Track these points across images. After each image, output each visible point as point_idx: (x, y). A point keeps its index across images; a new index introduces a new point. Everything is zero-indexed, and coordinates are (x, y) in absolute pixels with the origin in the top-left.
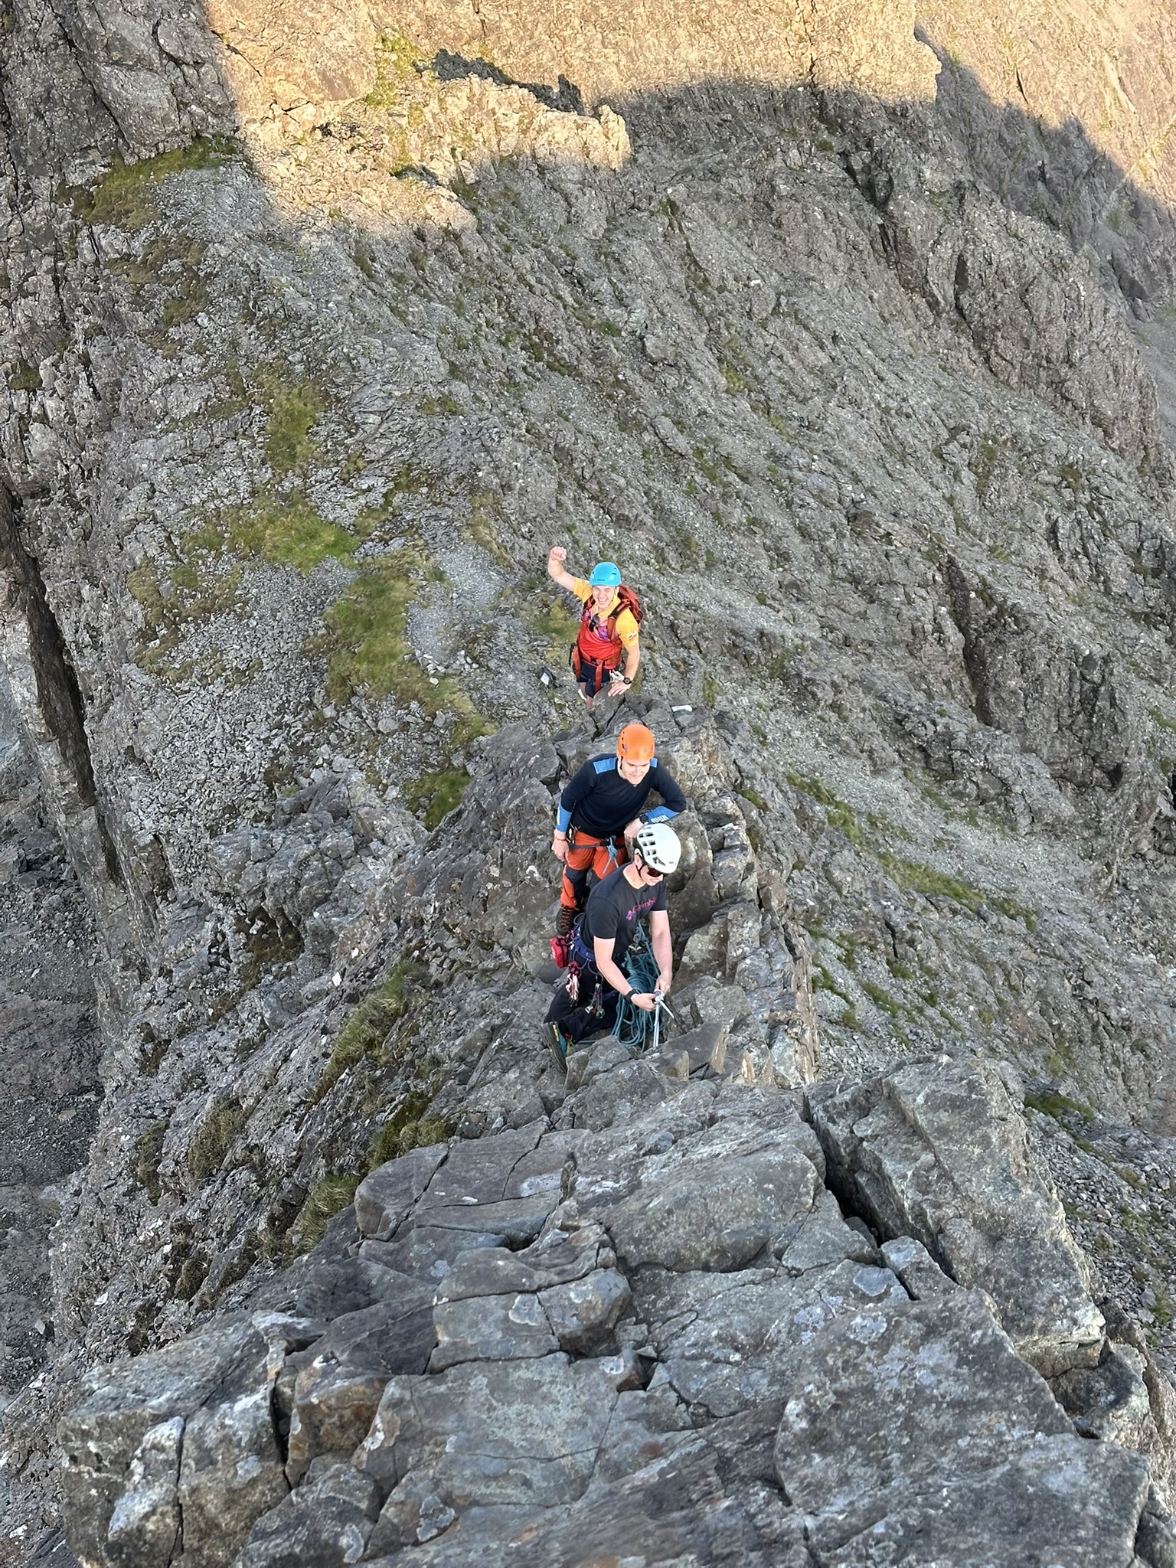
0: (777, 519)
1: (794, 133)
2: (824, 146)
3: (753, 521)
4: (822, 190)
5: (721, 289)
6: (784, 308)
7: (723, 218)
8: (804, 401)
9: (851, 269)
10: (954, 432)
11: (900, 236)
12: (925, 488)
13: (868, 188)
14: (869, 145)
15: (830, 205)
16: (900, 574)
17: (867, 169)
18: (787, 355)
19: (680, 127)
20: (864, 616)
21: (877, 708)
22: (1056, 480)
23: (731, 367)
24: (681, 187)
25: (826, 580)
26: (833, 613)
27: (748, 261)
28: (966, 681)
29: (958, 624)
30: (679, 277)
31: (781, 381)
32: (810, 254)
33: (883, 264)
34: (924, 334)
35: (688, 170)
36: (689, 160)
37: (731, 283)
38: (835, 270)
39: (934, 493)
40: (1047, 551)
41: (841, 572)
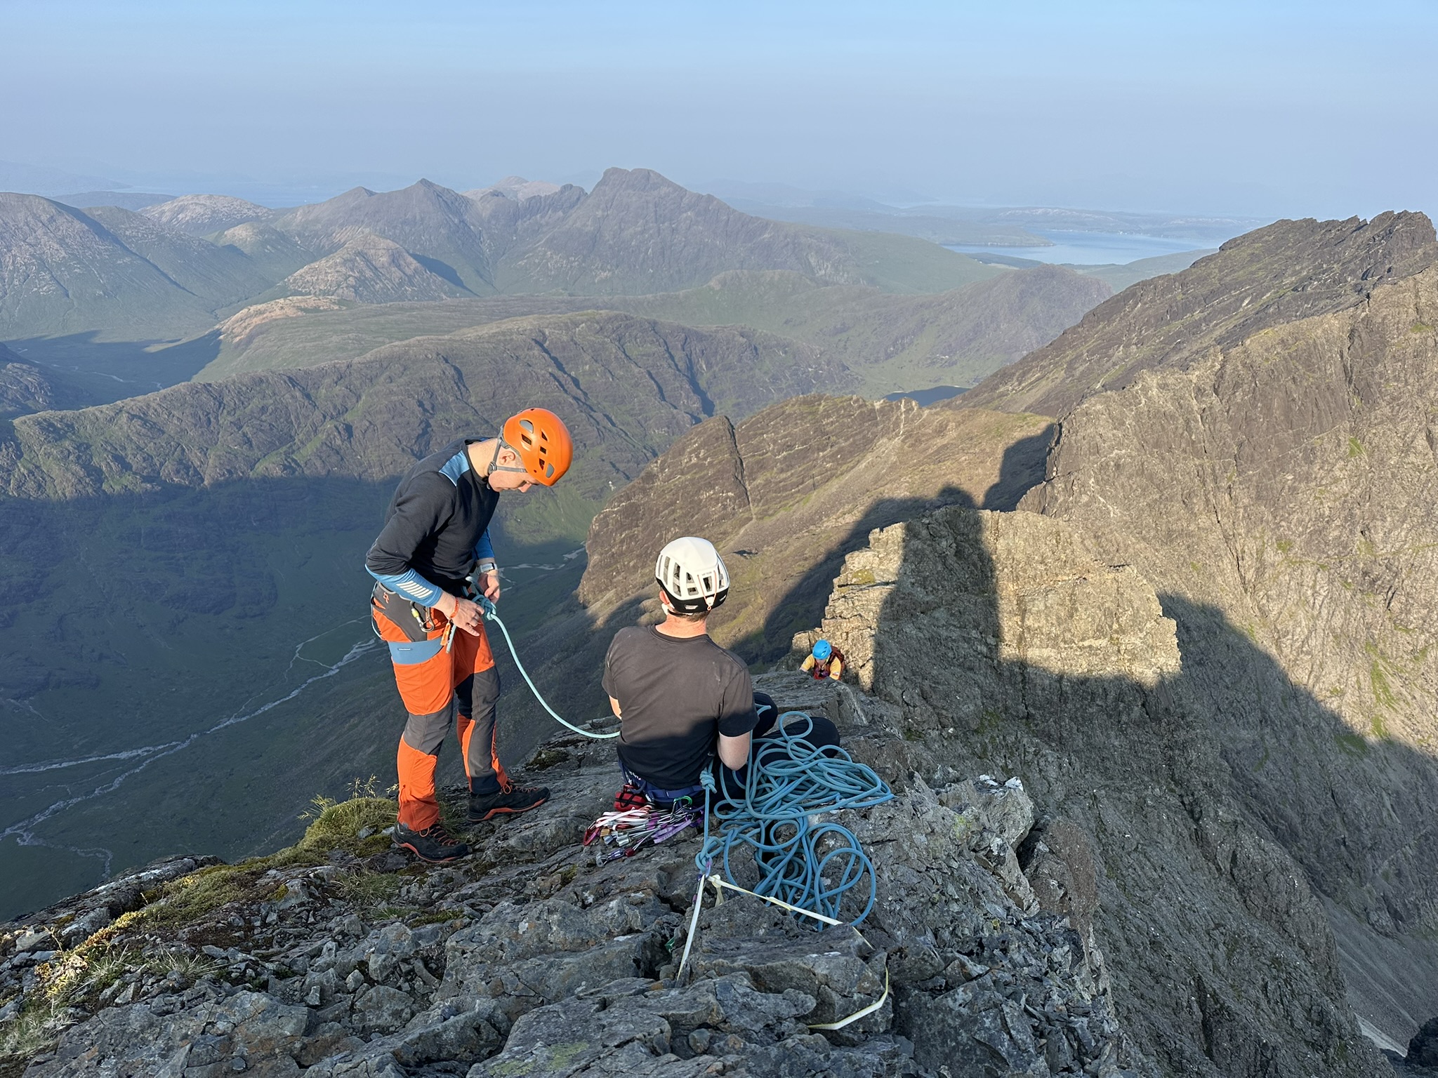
0: (1117, 933)
1: (1158, 782)
2: (1172, 791)
3: (1106, 930)
4: (1168, 807)
5: (1112, 835)
6: (1139, 849)
7: (1120, 808)
8: (1143, 891)
9: (1178, 843)
10: (1217, 926)
11: (1204, 836)
12: (1198, 945)
13: (1191, 812)
14: (1193, 795)
15: (1171, 814)
16: (1173, 975)
17: (1191, 804)
18: (1138, 869)
19: (1107, 769)
20: (1152, 988)
21: (1149, 1028)
22: (1269, 963)
23: (1110, 866)
24: (1103, 792)
25: (1136, 966)
26: (1137, 982)
27: (1126, 827)
28: (1202, 1036)
29: (1200, 1007)
30: (1093, 825)
31: (1133, 879)
32: (1159, 832)
33: (1195, 846)
34: (1213, 881)
35: (1107, 786)
36: (1108, 782)
37: (1116, 833)
38: (1170, 842)
39: (1202, 950)
40: (1262, 996)
41: (1143, 964)
